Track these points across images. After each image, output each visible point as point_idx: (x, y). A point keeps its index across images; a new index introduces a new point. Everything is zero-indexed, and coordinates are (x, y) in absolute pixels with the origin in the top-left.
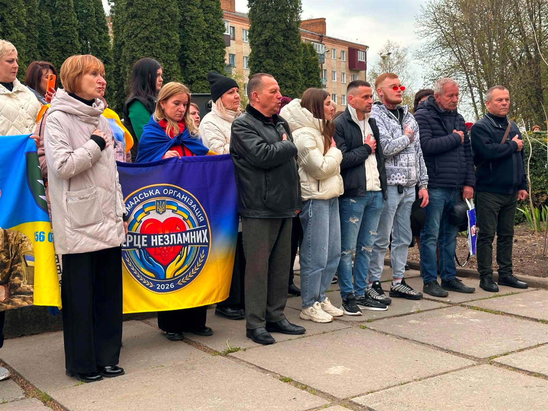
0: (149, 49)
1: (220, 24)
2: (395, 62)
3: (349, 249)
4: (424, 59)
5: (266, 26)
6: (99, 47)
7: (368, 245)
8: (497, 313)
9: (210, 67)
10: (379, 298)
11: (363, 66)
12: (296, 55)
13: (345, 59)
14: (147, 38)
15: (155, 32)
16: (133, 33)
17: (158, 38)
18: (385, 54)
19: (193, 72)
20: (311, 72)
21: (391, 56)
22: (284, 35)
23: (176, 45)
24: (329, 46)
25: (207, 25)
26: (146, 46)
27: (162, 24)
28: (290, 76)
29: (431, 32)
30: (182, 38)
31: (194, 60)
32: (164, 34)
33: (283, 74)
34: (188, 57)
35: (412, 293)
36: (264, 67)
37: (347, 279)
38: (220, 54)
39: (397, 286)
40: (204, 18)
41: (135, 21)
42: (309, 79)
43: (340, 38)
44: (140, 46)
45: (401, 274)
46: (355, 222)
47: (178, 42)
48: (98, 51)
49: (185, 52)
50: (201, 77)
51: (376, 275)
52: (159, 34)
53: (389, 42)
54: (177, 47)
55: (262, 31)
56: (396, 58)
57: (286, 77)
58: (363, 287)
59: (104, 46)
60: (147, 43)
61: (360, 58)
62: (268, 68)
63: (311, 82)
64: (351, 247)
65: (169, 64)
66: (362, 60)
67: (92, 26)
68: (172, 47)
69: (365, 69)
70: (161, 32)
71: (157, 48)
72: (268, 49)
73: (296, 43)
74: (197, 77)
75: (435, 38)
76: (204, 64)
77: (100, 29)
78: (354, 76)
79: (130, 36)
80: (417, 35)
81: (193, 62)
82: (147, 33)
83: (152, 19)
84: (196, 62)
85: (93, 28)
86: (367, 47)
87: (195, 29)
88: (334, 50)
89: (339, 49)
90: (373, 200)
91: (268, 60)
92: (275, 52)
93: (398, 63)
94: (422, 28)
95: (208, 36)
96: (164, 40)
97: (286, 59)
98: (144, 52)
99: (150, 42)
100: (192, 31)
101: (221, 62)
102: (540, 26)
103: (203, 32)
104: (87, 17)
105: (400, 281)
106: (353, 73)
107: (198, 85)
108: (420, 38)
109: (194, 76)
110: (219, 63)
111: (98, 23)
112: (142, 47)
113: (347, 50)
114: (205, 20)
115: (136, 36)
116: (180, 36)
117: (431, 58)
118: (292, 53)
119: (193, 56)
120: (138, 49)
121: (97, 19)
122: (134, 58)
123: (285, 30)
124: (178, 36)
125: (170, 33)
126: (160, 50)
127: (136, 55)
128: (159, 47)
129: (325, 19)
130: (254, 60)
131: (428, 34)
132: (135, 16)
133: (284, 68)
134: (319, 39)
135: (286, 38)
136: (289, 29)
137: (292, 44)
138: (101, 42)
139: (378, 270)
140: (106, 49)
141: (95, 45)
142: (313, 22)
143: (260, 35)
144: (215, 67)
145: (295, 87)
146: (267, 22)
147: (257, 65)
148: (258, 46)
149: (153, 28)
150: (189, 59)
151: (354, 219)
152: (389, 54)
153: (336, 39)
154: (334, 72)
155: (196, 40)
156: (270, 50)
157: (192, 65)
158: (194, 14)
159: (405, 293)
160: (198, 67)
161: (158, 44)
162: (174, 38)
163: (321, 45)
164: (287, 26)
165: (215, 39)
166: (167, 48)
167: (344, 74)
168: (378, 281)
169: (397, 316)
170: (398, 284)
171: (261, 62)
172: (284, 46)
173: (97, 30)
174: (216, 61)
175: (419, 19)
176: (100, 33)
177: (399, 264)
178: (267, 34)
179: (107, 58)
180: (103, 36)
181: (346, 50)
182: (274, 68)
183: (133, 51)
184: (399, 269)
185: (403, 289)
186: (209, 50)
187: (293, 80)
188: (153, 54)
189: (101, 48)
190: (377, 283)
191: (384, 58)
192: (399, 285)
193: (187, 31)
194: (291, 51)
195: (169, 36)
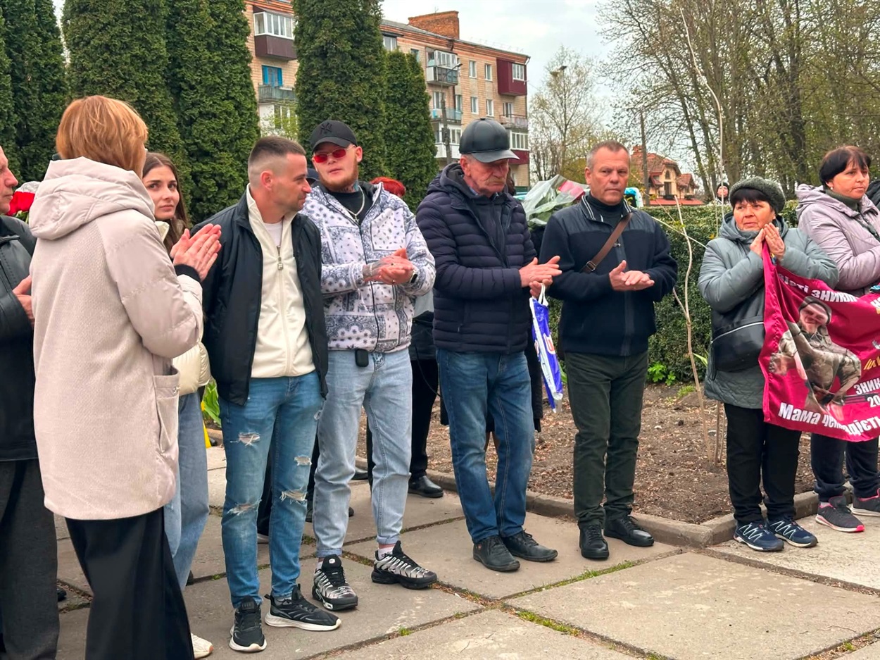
0: (111, 66)
1: (239, 21)
2: (573, 81)
3: (243, 501)
4: (612, 76)
5: (321, 24)
6: (42, 63)
7: (294, 488)
8: (566, 629)
9: (223, 95)
10: (333, 595)
11: (521, 88)
12: (375, 73)
13: (491, 77)
14: (107, 46)
15: (119, 36)
16: (81, 38)
17: (127, 47)
18: (556, 68)
19: (193, 104)
20: (411, 101)
21: (567, 72)
22: (352, 40)
23: (160, 57)
24: (465, 57)
25: (215, 23)
26: (105, 61)
27: (132, 21)
28: (364, 109)
29: (622, 32)
30: (171, 46)
31: (194, 83)
32: (138, 39)
33: (353, 106)
34: (182, 79)
35: (414, 576)
36: (320, 94)
37: (242, 568)
38: (242, 73)
39: (385, 560)
40: (209, 11)
41: (85, 18)
42: (410, 113)
43: (483, 43)
44: (94, 61)
45: (391, 535)
46: (252, 442)
47: (164, 52)
48: (41, 71)
49: (178, 70)
50: (208, 113)
51: (328, 543)
52: (127, 40)
53: (563, 48)
54: (161, 61)
55: (314, 33)
56: (574, 75)
57: (358, 110)
58: (287, 579)
59: (53, 61)
60: (106, 55)
61: (517, 74)
62: (326, 95)
63: (413, 118)
64: (248, 499)
65: (148, 90)
66: (520, 79)
67: (32, 28)
68: (153, 62)
69: (524, 92)
70: (132, 36)
71: (126, 64)
72: (326, 64)
73: (374, 51)
74: (200, 112)
75: (631, 41)
76: (212, 89)
77: (45, 32)
78: (507, 104)
79: (77, 44)
80: (601, 38)
81: (192, 88)
82: (106, 38)
83: (115, 14)
84: (198, 87)
85: (32, 32)
86: (527, 57)
87: (195, 32)
88: (474, 62)
89: (481, 61)
90: (292, 391)
91: (325, 83)
92: (337, 69)
93: (577, 83)
94: (608, 26)
95: (219, 42)
96: (137, 50)
97: (357, 80)
98: (103, 70)
99: (111, 53)
100: (188, 33)
101: (242, 87)
102: (798, 19)
103: (208, 35)
104: (21, 12)
105: (390, 550)
106: (505, 101)
107: (202, 127)
108: (606, 41)
109: (195, 111)
110: (239, 88)
111: (40, 22)
112: (98, 63)
113: (495, 62)
114: (212, 15)
115: (88, 43)
116: (167, 43)
117: (624, 74)
118: (368, 70)
119: (191, 76)
120: (90, 65)
121: (39, 16)
122: (84, 81)
123: (354, 31)
124: (163, 42)
125: (148, 37)
126: (131, 68)
127: (88, 76)
128: (129, 61)
129: (457, 13)
130: (304, 83)
131: (619, 35)
132: (85, 9)
133: (354, 95)
134: (447, 46)
135: (357, 43)
136: (363, 28)
137: (368, 53)
138: (46, 55)
139: (332, 533)
140: (55, 66)
141: (37, 59)
142: (437, 17)
143: (312, 39)
144: (233, 95)
145: (374, 127)
146: (323, 17)
147: (308, 91)
148: (309, 58)
149: (117, 29)
150: (186, 82)
151: (248, 436)
152: (563, 68)
153: (476, 46)
154: (475, 99)
155: (196, 50)
156: (330, 64)
157: (191, 92)
158: (192, 4)
159: (400, 576)
160: (202, 96)
161: (126, 56)
162: (156, 46)
163: (451, 55)
164: (357, 24)
165: (231, 46)
166: (145, 63)
167: (490, 101)
168: (334, 556)
169: (351, 648)
170: (386, 555)
171: (315, 86)
172: (353, 58)
173: (39, 34)
174: (234, 84)
175: (604, 11)
176: (46, 39)
177: (388, 515)
178: (322, 38)
179: (58, 81)
180: (50, 44)
181: (493, 62)
182: (337, 96)
183: (83, 69)
184: (389, 526)
185: (397, 567)
186: (221, 66)
187: (370, 115)
188: (118, 73)
189: (46, 66)
190: (332, 561)
191: (555, 74)
192: (389, 558)
193: (180, 34)
194: (366, 66)
195: (147, 42)
